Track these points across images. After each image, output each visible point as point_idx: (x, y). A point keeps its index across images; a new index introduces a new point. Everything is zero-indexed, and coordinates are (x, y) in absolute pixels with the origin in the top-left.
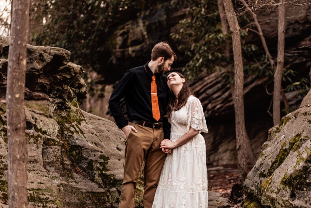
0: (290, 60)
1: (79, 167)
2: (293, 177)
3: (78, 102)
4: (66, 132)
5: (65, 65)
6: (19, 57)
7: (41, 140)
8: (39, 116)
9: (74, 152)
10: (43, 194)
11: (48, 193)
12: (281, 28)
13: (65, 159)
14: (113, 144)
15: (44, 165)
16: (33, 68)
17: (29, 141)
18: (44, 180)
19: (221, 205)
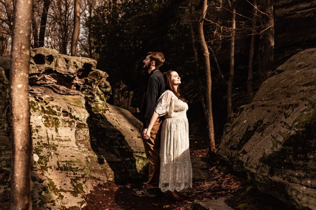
1: (103, 143)
3: (105, 98)
4: (94, 119)
5: (93, 70)
7: (74, 124)
8: (73, 107)
10: (74, 165)
11: (78, 164)
13: (92, 137)
14: (128, 127)
15: (76, 143)
16: (69, 72)
17: (65, 125)
18: (75, 154)
19: (202, 168)
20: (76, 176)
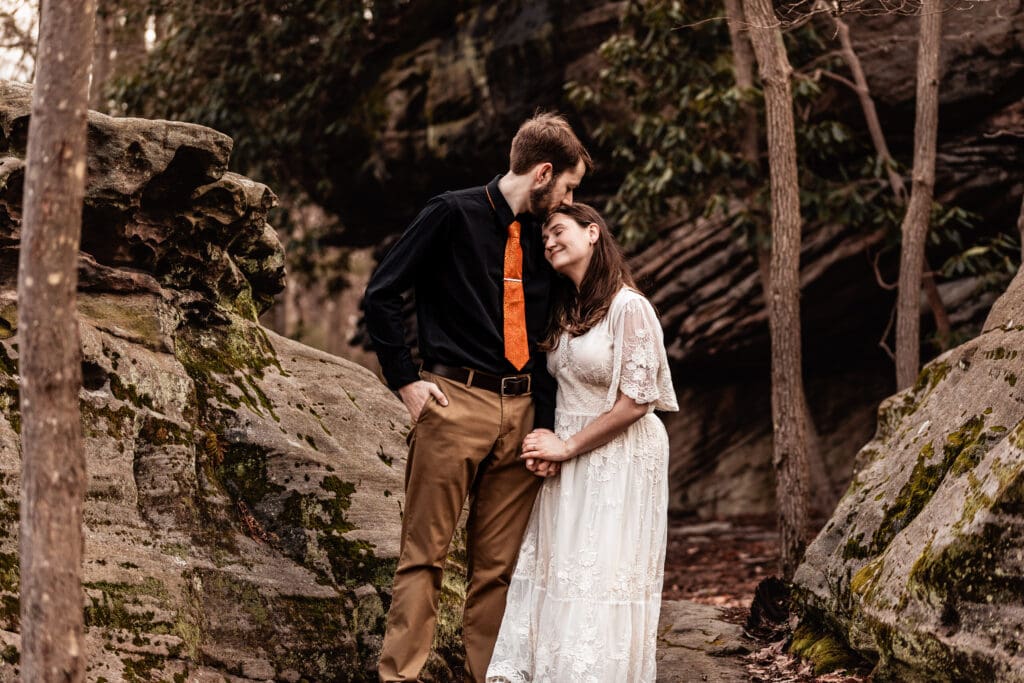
0: (958, 176)
1: (256, 514)
2: (952, 557)
3: (255, 304)
4: (213, 401)
5: (215, 180)
6: (62, 153)
7: (132, 425)
8: (126, 344)
9: (240, 467)
10: (136, 602)
11: (151, 598)
12: (927, 71)
13: (208, 487)
14: (367, 444)
15: (140, 507)
16: (110, 191)
17: (93, 427)
18: (139, 555)
19: (719, 647)
20: (145, 648)
